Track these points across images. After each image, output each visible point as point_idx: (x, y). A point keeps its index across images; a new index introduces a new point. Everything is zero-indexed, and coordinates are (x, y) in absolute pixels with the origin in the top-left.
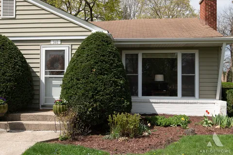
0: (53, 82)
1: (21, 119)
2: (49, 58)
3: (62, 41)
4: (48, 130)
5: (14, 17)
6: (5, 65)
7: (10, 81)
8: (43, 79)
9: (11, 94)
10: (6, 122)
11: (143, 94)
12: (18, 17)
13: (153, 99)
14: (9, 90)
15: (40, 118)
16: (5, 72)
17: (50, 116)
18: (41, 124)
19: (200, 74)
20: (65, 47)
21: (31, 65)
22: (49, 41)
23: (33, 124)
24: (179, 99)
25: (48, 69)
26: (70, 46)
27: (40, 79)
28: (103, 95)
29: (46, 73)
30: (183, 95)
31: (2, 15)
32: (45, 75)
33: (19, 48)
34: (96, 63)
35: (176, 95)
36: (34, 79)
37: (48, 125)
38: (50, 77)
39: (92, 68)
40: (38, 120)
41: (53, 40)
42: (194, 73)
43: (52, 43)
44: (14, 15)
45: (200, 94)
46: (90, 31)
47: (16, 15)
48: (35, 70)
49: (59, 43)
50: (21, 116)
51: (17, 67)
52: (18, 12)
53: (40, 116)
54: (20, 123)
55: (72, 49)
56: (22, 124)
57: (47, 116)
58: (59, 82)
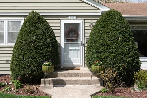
0: (70, 47)
1: (58, 76)
3: (77, 16)
4: (83, 84)
6: (44, 34)
8: (63, 45)
9: (51, 57)
10: (50, 79)
14: (49, 53)
15: (73, 75)
16: (46, 40)
17: (81, 73)
18: (78, 80)
20: (80, 22)
22: (67, 16)
23: (72, 80)
25: (66, 38)
26: (83, 21)
27: (60, 45)
28: (129, 58)
32: (65, 42)
34: (120, 33)
36: (58, 45)
38: (67, 44)
39: (118, 37)
40: (71, 77)
41: (70, 16)
43: (69, 18)
46: (99, 9)
49: (75, 18)
50: (58, 74)
51: (52, 36)
53: (73, 73)
54: (61, 79)
55: (85, 23)
56: (63, 80)
57: (79, 73)
58: (74, 47)
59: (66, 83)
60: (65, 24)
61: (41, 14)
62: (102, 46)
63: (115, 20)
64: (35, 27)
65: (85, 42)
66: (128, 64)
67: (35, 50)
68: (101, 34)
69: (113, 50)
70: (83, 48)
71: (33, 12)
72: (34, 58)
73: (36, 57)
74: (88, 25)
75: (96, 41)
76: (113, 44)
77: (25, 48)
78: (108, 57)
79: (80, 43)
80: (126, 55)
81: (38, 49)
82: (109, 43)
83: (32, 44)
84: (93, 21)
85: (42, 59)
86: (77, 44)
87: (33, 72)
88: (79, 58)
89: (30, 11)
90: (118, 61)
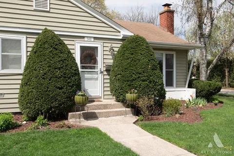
0: (85, 75)
3: (95, 38)
5: (48, 10)
10: (79, 113)
12: (52, 11)
15: (102, 107)
17: (110, 104)
19: (176, 70)
22: (84, 37)
23: (104, 112)
26: (102, 44)
31: (34, 6)
32: (80, 69)
34: (149, 61)
37: (116, 111)
39: (148, 65)
40: (100, 109)
41: (87, 37)
42: (173, 69)
43: (86, 39)
44: (48, 8)
45: (176, 84)
46: (120, 32)
47: (50, 8)
49: (92, 40)
52: (52, 6)
53: (101, 105)
54: (92, 112)
55: (104, 47)
56: (94, 113)
57: (108, 104)
58: (91, 75)
59: (98, 115)
60: (81, 46)
61: (56, 33)
62: (133, 74)
63: (143, 47)
64: (56, 50)
65: (105, 70)
66: (158, 92)
67: (62, 79)
68: (131, 61)
69: (144, 78)
70: (102, 76)
71: (46, 29)
72: (61, 89)
73: (64, 86)
74: (108, 49)
75: (126, 69)
76: (144, 72)
77: (50, 75)
78: (141, 85)
79: (98, 70)
80: (156, 83)
81: (65, 77)
82: (140, 71)
83: (57, 71)
84: (114, 45)
85: (70, 89)
86: (95, 71)
87: (60, 105)
88: (97, 88)
89: (43, 28)
90: (150, 89)
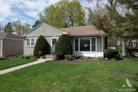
0: (54, 47)
2: (53, 41)
3: (56, 36)
7: (43, 47)
8: (52, 46)
11: (80, 51)
13: (83, 52)
14: (43, 49)
19: (97, 44)
20: (57, 38)
21: (49, 43)
24: (91, 52)
29: (52, 45)
30: (92, 51)
33: (46, 38)
35: (90, 51)
36: (49, 46)
42: (95, 44)
43: (54, 37)
45: (97, 51)
46: (63, 33)
47: (45, 30)
48: (50, 44)
56: (46, 57)
60: (52, 39)
71: (41, 35)
